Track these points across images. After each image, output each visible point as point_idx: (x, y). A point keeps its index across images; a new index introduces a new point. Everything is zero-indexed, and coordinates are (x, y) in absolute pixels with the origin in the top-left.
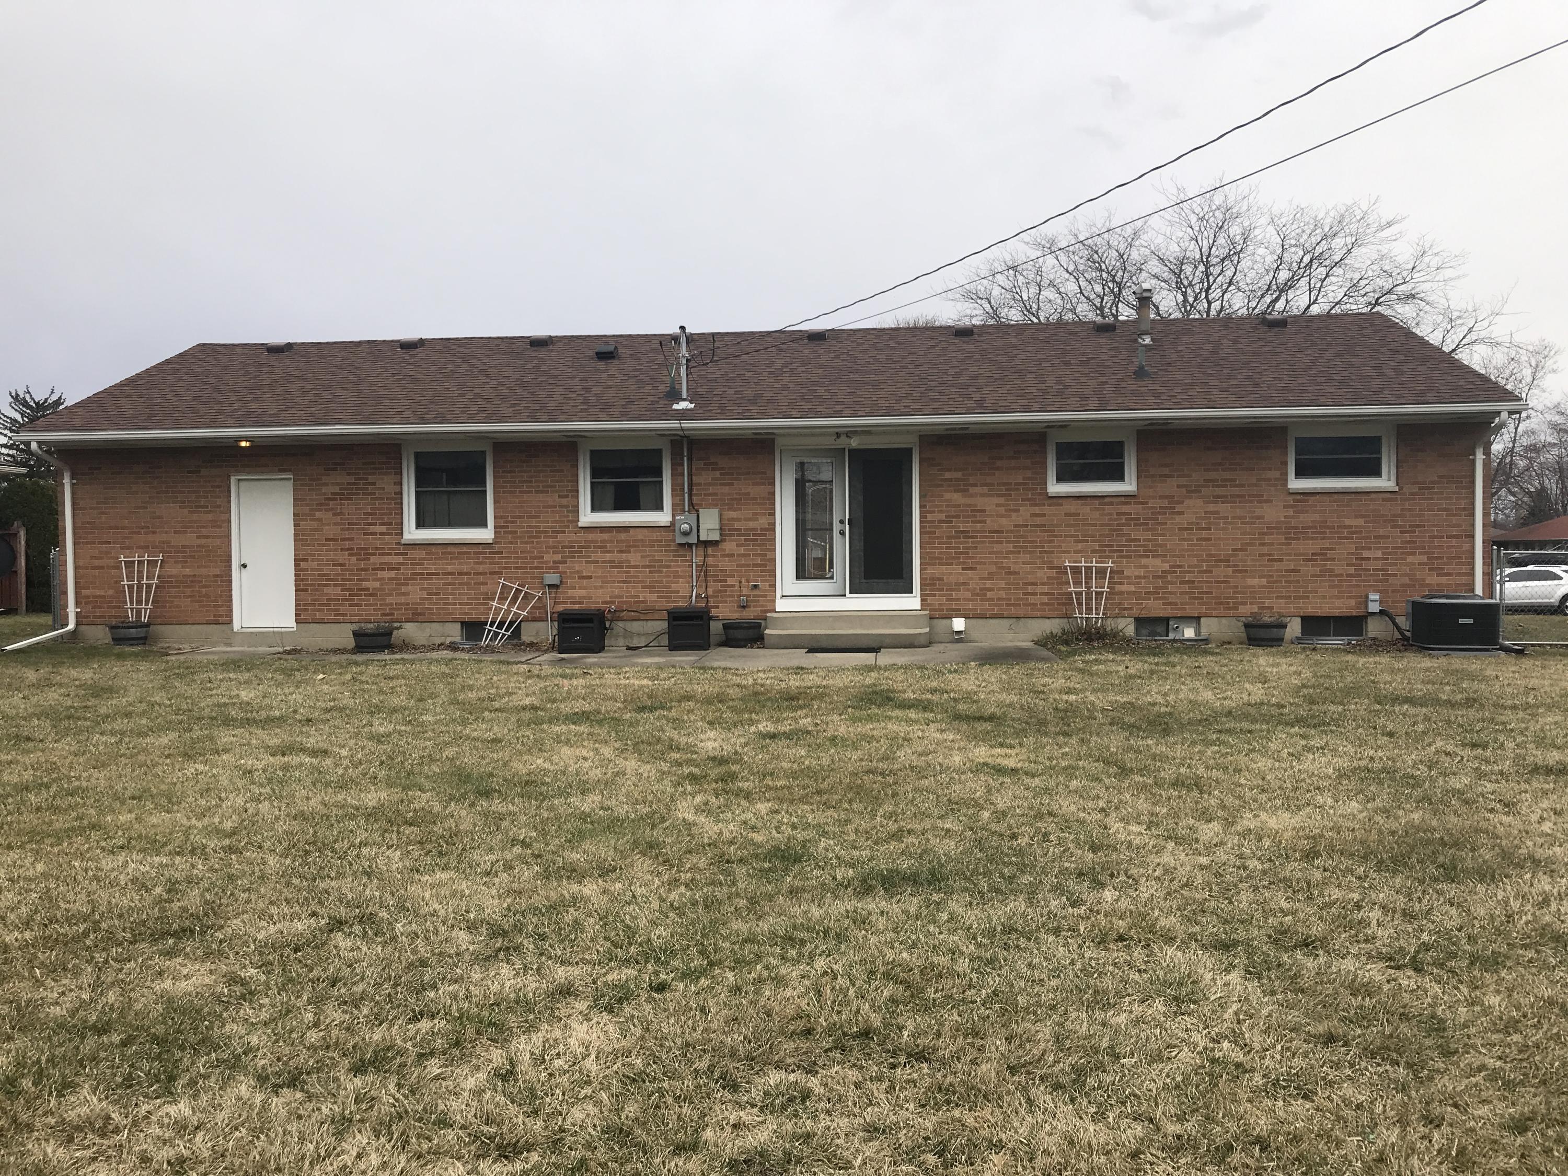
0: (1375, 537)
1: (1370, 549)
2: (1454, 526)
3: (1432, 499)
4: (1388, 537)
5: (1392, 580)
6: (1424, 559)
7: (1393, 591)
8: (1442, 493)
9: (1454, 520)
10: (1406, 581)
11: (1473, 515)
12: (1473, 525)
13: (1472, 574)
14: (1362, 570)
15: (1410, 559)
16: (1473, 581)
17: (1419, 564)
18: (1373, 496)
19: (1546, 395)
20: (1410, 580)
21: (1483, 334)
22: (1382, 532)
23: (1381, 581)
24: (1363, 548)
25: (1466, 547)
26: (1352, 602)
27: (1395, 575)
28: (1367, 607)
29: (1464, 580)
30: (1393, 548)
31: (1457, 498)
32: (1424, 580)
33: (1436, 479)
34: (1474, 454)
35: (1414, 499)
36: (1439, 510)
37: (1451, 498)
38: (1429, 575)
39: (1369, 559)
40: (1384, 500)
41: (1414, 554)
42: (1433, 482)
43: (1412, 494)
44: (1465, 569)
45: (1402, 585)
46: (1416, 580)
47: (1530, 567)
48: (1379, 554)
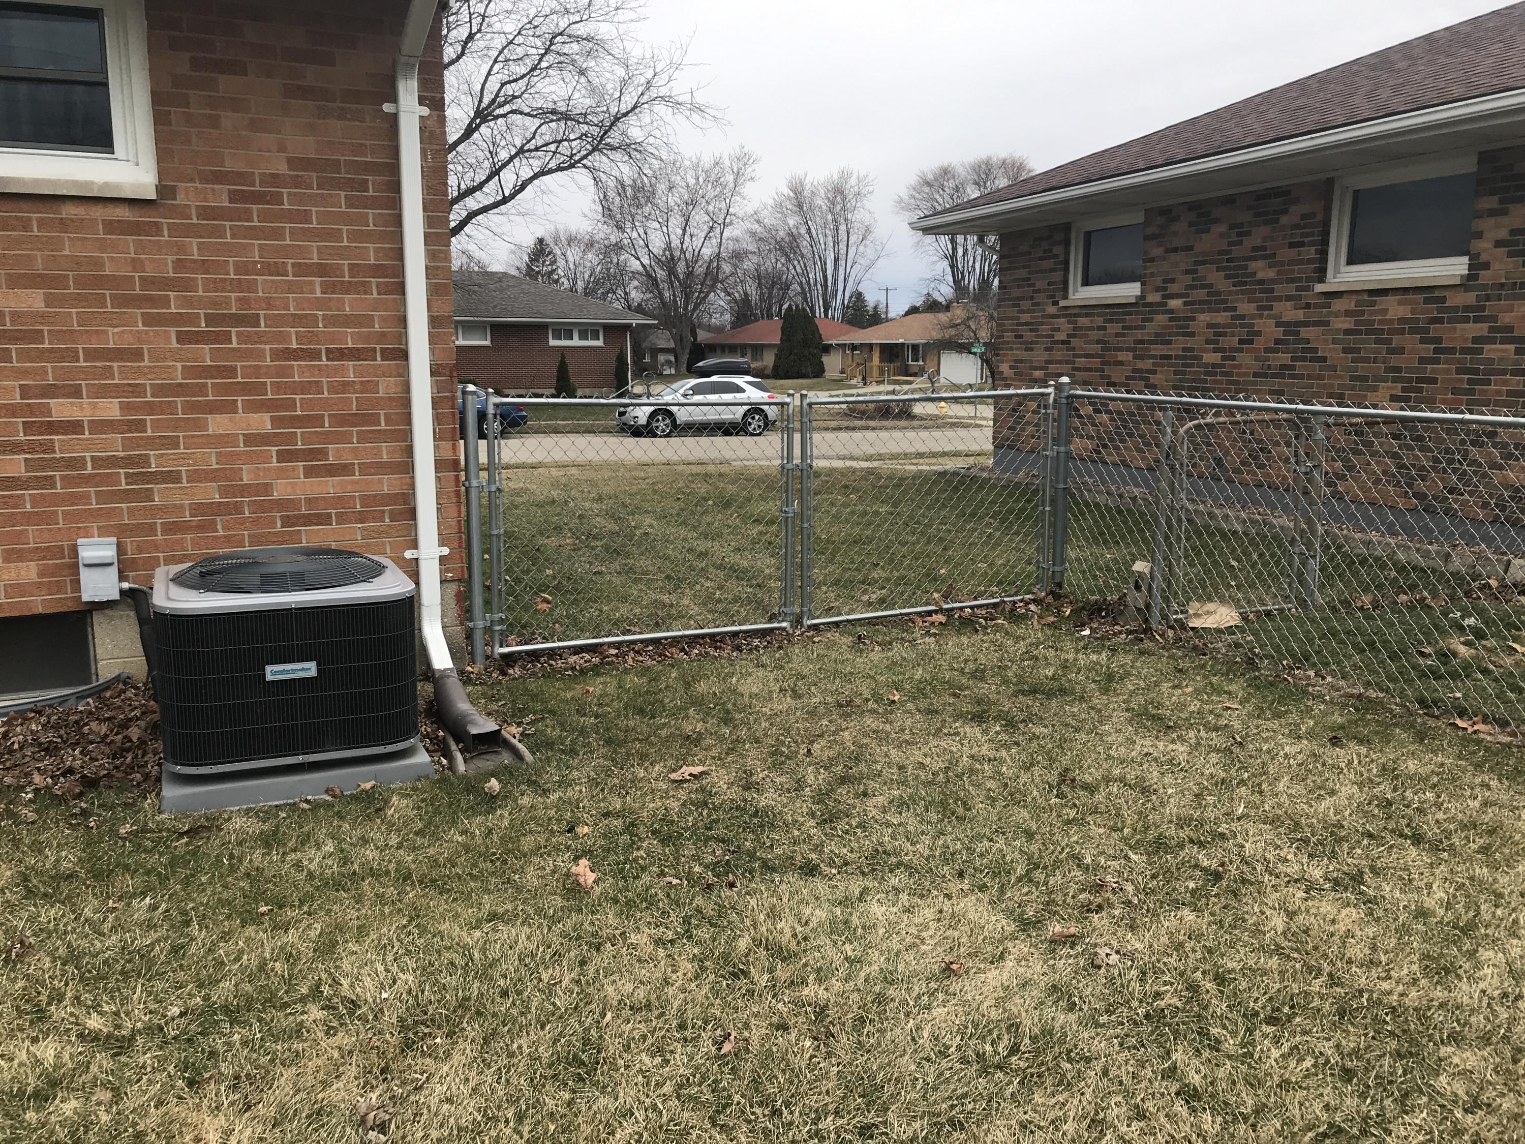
0: (91, 355)
1: (76, 393)
2: (348, 321)
3: (277, 234)
4: (137, 355)
5: (160, 494)
6: (263, 422)
7: (170, 528)
8: (305, 217)
9: (349, 304)
10: (211, 493)
11: (401, 288)
12: (403, 321)
13: (407, 466)
14: (54, 464)
15: (217, 424)
16: (412, 486)
17: (249, 440)
18: (69, 211)
19: (745, 202)
20: (223, 492)
21: (663, 91)
22: (113, 337)
23: (126, 495)
24: (50, 391)
25: (386, 387)
26: (29, 571)
27: (172, 477)
28: (76, 584)
29: (387, 484)
30: (160, 390)
31: (354, 236)
32: (267, 488)
33: (282, 168)
34: (394, 99)
35: (218, 232)
36: (301, 270)
37: (335, 235)
38: (281, 473)
39: (74, 427)
40: (111, 226)
41: (229, 408)
42: (274, 179)
43: (206, 213)
44: (386, 452)
45: (198, 509)
46: (244, 490)
47: (715, 378)
48: (111, 409)
